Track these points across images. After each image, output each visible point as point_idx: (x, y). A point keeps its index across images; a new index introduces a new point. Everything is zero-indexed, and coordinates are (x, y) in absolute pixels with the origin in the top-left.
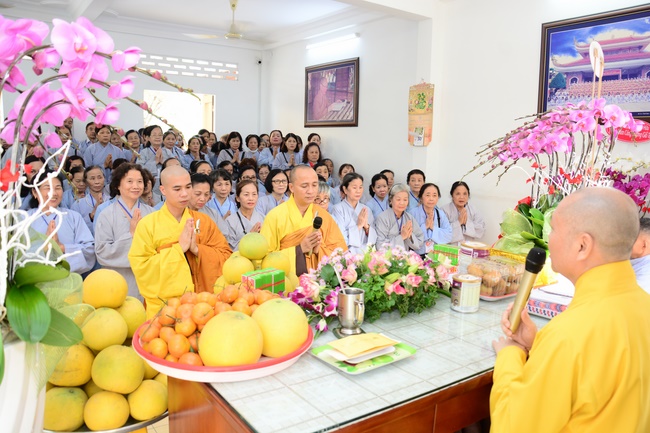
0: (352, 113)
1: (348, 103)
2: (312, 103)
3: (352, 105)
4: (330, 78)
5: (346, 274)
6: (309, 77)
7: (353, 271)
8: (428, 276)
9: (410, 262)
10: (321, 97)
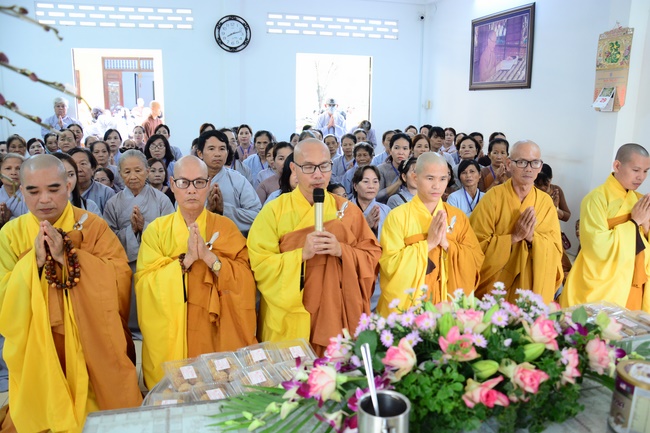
0: (524, 72)
1: (520, 59)
2: (478, 62)
3: (524, 62)
4: (499, 30)
5: (392, 356)
6: (476, 31)
7: (408, 351)
8: (563, 367)
9: (531, 333)
10: (489, 54)
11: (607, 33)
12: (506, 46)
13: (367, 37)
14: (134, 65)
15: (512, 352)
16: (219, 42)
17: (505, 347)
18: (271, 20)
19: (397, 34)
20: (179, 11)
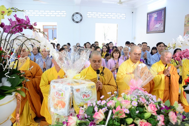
0: (163, 28)
1: (161, 24)
2: (149, 25)
3: (163, 25)
4: (155, 16)
5: (96, 115)
6: (148, 16)
7: (102, 114)
8: (158, 121)
9: (148, 109)
10: (152, 23)
11: (188, 15)
12: (157, 20)
13: (116, 18)
14: (52, 27)
15: (139, 115)
16: (73, 20)
17: (136, 114)
18: (88, 14)
19: (125, 17)
20: (62, 11)
